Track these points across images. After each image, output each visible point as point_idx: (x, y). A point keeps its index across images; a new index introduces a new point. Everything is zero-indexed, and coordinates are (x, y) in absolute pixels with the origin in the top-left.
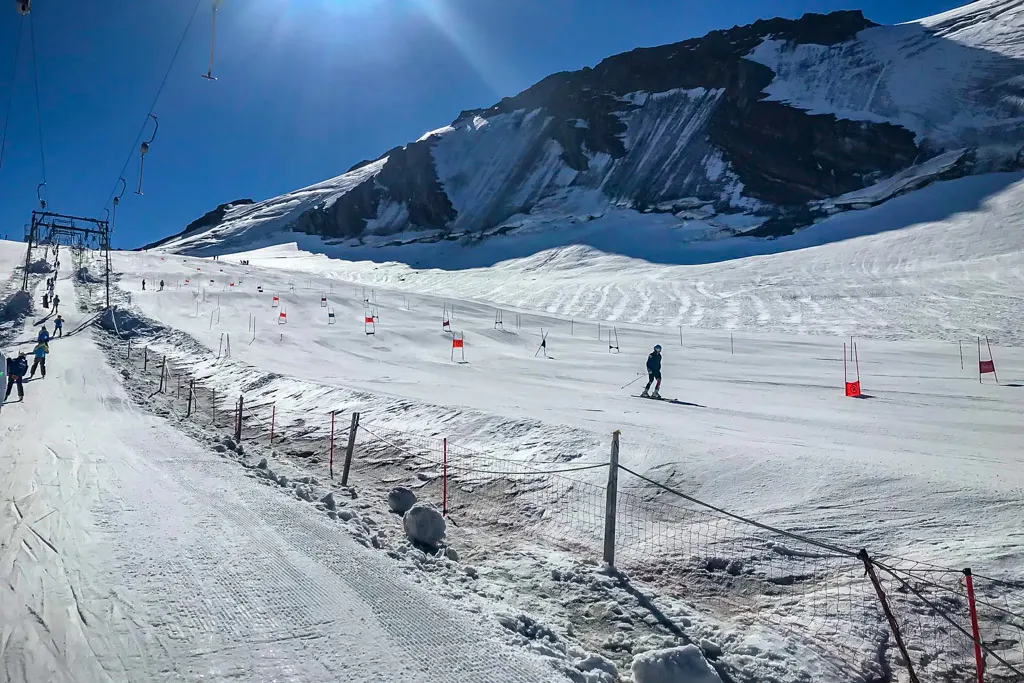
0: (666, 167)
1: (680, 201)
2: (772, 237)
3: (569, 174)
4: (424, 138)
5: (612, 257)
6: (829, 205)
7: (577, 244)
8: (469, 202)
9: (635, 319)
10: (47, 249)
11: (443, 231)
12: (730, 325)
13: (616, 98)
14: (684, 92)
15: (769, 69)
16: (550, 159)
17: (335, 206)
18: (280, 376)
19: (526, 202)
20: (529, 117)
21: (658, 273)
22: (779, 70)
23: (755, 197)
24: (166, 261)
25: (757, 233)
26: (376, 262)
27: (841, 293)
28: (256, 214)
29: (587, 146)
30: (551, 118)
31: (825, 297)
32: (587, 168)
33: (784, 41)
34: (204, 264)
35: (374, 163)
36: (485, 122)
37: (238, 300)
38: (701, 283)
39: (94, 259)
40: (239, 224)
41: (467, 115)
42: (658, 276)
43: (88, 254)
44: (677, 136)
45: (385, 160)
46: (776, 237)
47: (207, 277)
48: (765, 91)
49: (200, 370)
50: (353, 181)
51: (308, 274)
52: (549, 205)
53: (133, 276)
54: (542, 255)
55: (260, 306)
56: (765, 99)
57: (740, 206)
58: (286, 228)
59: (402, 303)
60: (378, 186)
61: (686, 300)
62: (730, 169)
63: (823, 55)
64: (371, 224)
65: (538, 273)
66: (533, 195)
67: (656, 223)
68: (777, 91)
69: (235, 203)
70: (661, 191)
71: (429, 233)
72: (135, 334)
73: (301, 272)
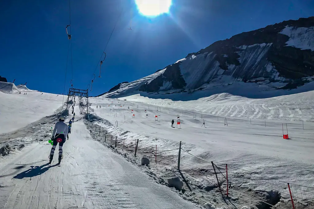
0: (253, 68)
1: (258, 78)
2: (289, 89)
3: (222, 71)
4: (177, 62)
5: (235, 96)
6: (309, 79)
7: (224, 92)
8: (190, 81)
9: (239, 116)
10: (72, 97)
11: (182, 89)
12: (269, 118)
13: (237, 47)
14: (259, 45)
15: (288, 36)
16: (216, 67)
17: (150, 83)
18: (129, 132)
19: (208, 80)
20: (209, 55)
21: (249, 102)
22: (291, 36)
23: (283, 77)
24: (103, 100)
25: (284, 88)
26: (162, 99)
27: (310, 107)
28: (129, 86)
29: (227, 63)
30: (216, 55)
31: (305, 109)
32: (228, 69)
33: (293, 27)
34: (114, 100)
35: (162, 70)
36: (195, 57)
37: (122, 111)
38: (263, 105)
39: (84, 100)
40: (124, 89)
41: (190, 55)
42: (250, 102)
43: (83, 98)
44: (257, 58)
45: (165, 69)
46: (291, 89)
47: (114, 104)
48: (286, 43)
49: (110, 130)
50: (156, 76)
51: (142, 103)
52: (215, 81)
53: (95, 104)
54: (213, 96)
55: (128, 113)
56: (286, 46)
57: (278, 80)
58: (137, 90)
59: (168, 111)
60: (163, 77)
61: (257, 110)
62: (274, 68)
63: (306, 30)
64: (161, 88)
65: (212, 102)
66: (210, 78)
67: (250, 86)
68: (290, 43)
69: (123, 83)
70: (252, 75)
71: (178, 90)
72: (94, 121)
73: (141, 103)
